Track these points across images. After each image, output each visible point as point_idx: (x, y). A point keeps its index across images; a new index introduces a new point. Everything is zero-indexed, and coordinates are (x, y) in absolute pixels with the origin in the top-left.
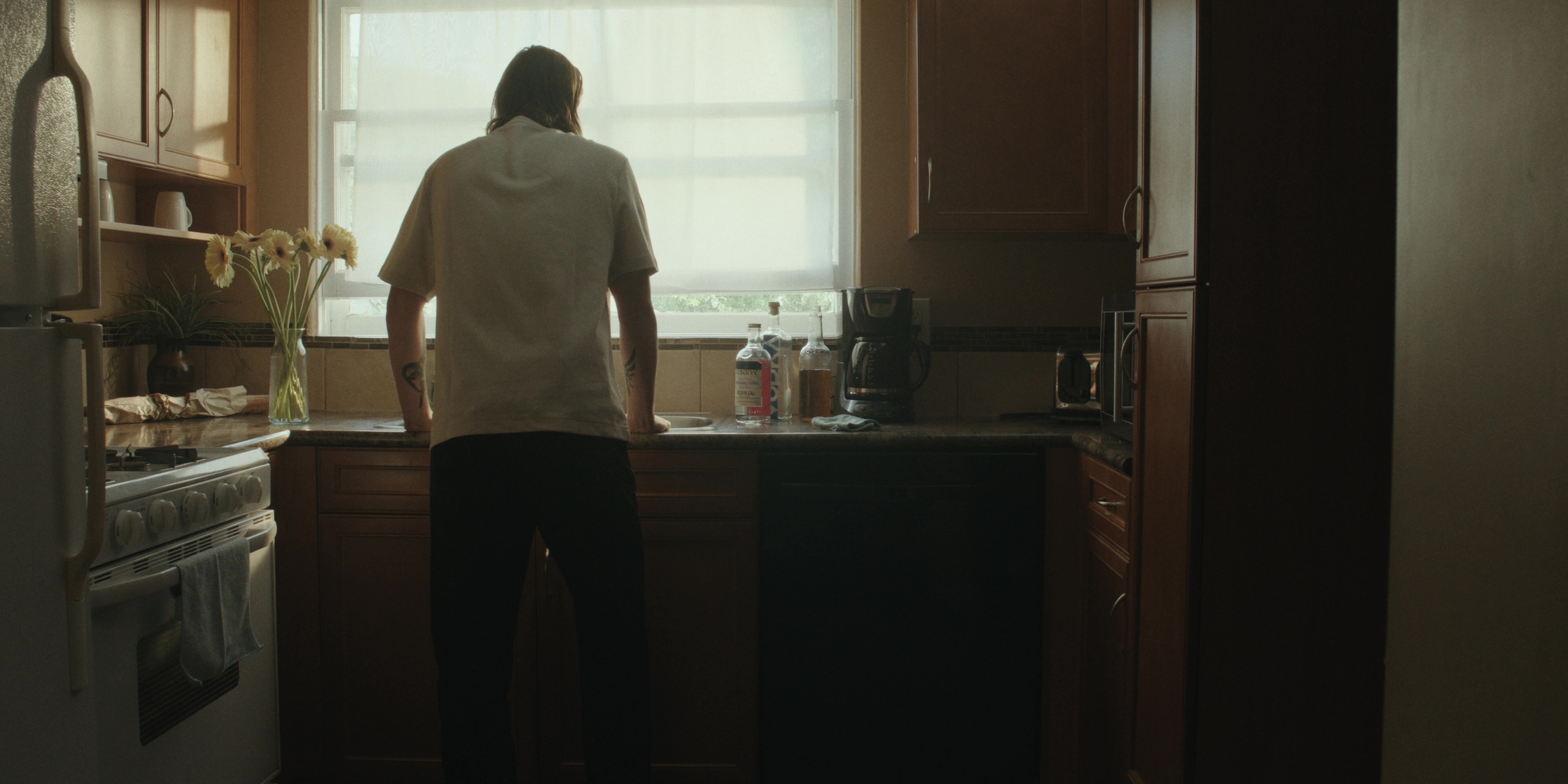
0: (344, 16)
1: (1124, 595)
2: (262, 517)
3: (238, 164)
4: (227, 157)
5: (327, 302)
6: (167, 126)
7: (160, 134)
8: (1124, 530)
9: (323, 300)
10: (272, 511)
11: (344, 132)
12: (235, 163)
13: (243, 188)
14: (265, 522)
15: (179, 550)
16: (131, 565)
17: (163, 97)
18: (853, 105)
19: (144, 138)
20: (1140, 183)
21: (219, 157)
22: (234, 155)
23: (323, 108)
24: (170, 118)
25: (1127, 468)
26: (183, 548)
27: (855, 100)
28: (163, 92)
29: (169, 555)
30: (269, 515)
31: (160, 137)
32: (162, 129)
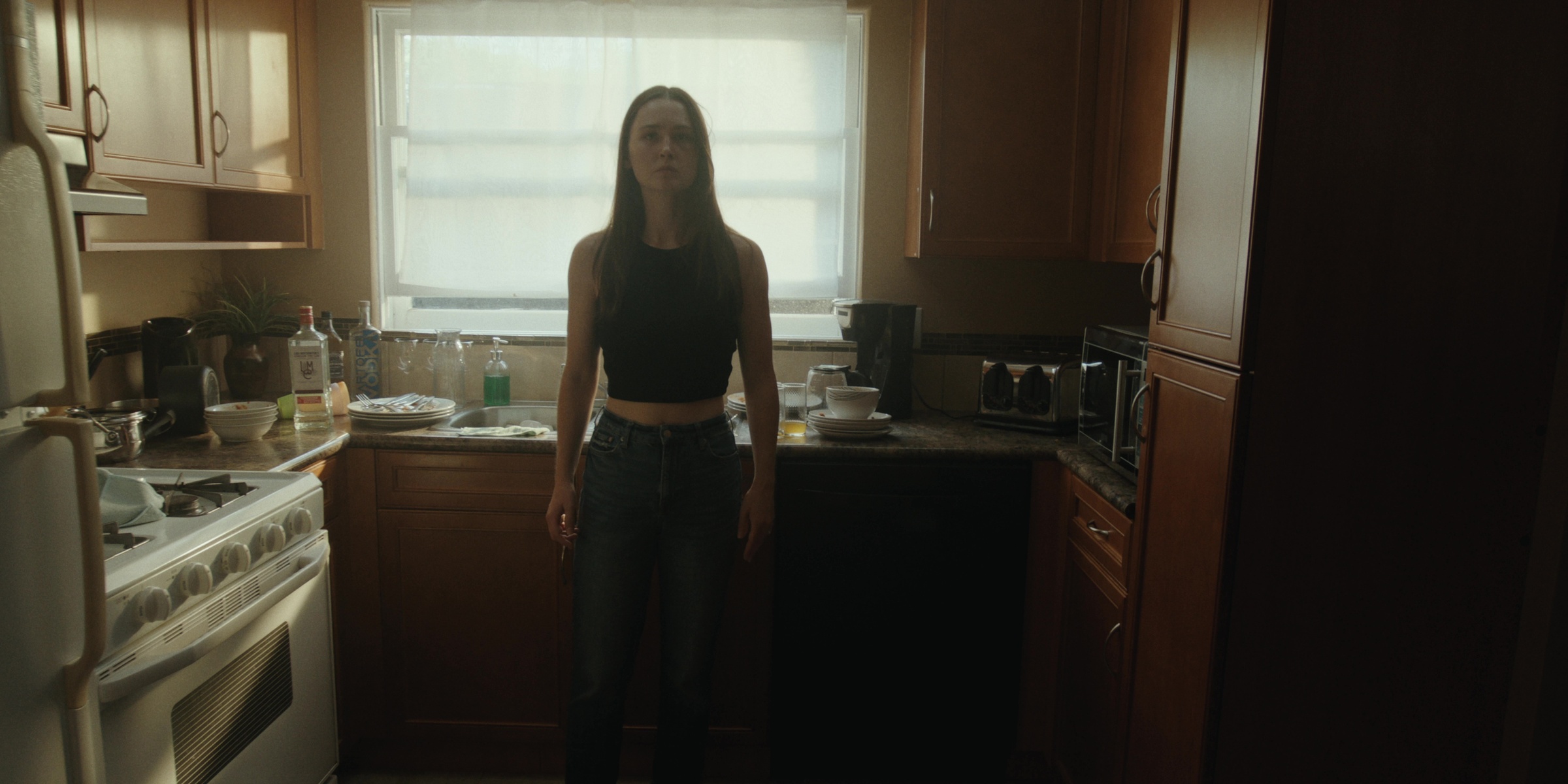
0: (398, 38)
1: (1119, 624)
2: (315, 540)
3: (301, 175)
4: (289, 170)
5: (390, 299)
6: (223, 146)
7: (216, 154)
8: (1120, 565)
9: (386, 297)
10: (325, 531)
11: (399, 145)
12: (298, 174)
13: (308, 198)
14: (318, 543)
15: (221, 601)
16: (161, 637)
17: (217, 120)
18: (859, 133)
19: (199, 159)
20: (1160, 245)
21: (282, 171)
22: (297, 169)
23: (381, 124)
24: (226, 137)
25: (1130, 511)
26: (224, 599)
27: (861, 130)
28: (217, 114)
29: (208, 612)
30: (322, 535)
31: (217, 158)
32: (218, 149)
